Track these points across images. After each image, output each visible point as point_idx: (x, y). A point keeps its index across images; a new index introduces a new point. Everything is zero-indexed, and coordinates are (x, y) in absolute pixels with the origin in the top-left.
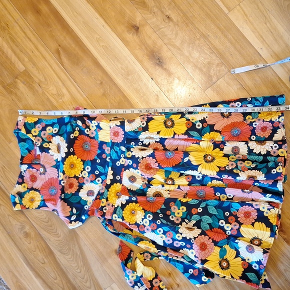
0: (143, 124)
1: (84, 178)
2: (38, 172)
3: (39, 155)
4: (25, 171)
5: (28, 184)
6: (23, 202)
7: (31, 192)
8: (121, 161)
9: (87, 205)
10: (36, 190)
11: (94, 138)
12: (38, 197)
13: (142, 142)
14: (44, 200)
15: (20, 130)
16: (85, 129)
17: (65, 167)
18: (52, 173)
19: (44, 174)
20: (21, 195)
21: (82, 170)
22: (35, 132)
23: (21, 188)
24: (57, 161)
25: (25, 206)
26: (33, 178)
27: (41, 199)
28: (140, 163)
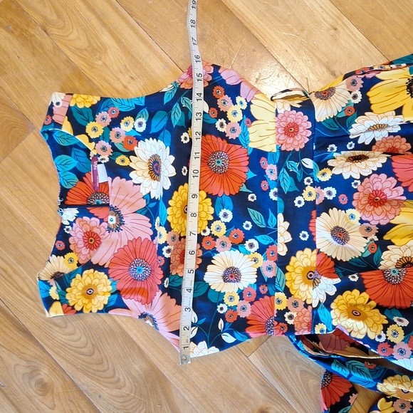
0: (355, 97)
1: (215, 238)
2: (104, 224)
3: (106, 184)
4: (71, 224)
5: (81, 253)
6: (68, 297)
7: (85, 272)
8: (305, 193)
9: (223, 302)
10: (99, 268)
11: (236, 141)
12: (104, 286)
13: (355, 140)
14: (118, 292)
15: (60, 126)
16: (217, 119)
17: (171, 213)
18: (137, 227)
19: (118, 229)
20: (63, 281)
21: (211, 218)
22: (95, 129)
23: (62, 265)
24: (148, 197)
25: (73, 308)
26: (92, 241)
27: (110, 288)
28: (356, 191)
